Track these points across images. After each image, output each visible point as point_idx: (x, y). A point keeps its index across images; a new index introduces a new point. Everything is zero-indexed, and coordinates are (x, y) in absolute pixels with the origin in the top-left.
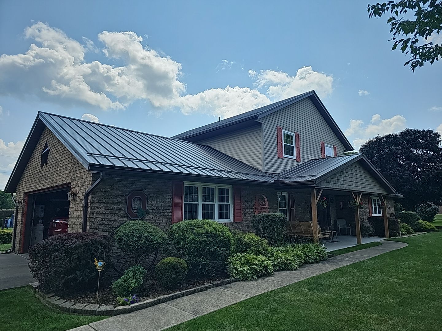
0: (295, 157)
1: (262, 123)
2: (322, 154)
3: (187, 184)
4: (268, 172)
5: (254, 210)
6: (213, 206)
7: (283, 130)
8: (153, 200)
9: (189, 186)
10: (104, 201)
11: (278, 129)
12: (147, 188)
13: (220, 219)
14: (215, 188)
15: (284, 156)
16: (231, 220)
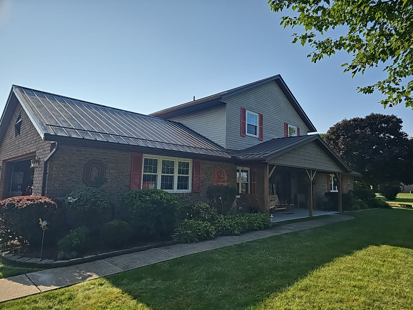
0: (257, 136)
1: (226, 103)
2: (285, 134)
3: (146, 156)
4: (230, 148)
5: (212, 182)
6: (172, 177)
7: (246, 111)
8: (111, 169)
9: (149, 158)
10: (62, 169)
11: (242, 109)
12: (106, 159)
13: (179, 189)
14: (175, 161)
15: (246, 135)
16: (189, 190)
